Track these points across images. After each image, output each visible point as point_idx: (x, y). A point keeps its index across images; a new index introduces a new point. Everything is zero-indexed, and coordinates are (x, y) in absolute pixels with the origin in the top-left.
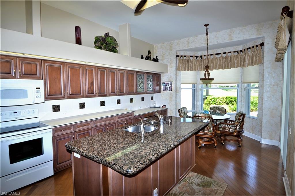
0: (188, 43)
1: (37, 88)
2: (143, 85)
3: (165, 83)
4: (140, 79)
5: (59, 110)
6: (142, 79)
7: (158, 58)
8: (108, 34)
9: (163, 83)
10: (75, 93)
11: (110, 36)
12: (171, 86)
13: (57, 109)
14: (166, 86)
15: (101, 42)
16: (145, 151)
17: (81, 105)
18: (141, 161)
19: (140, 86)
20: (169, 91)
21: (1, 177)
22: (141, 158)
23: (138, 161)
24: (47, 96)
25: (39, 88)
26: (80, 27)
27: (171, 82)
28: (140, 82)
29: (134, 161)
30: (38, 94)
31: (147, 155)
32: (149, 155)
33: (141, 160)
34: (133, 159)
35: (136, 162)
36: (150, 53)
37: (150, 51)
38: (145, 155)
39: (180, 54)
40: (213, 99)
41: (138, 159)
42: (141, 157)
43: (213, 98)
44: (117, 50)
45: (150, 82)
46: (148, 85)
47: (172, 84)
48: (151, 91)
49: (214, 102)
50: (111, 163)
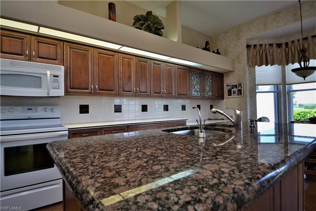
0: (265, 24)
1: (54, 76)
2: (199, 86)
3: (230, 85)
4: (195, 78)
5: (87, 112)
6: (197, 79)
7: (219, 51)
8: (150, 13)
9: (227, 86)
10: (105, 89)
11: (153, 16)
12: (240, 89)
13: (85, 110)
14: (232, 90)
15: (141, 22)
16: (213, 169)
17: (116, 107)
18: (200, 201)
19: (194, 87)
20: (237, 96)
21: (1, 192)
22: (201, 190)
23: (188, 199)
24: (69, 88)
25: (58, 77)
26: (114, 4)
27: (240, 83)
28: (195, 83)
29: (173, 198)
30: (56, 85)
31: (224, 180)
32: (228, 180)
33: (202, 198)
34: (170, 189)
35: (177, 203)
36: (209, 44)
37: (208, 42)
38: (215, 181)
39: (252, 43)
40: (302, 114)
41: (186, 190)
42: (200, 184)
43: (302, 112)
44: (162, 32)
45: (208, 84)
46: (206, 87)
47: (242, 85)
48: (210, 95)
49: (304, 117)
50: (85, 195)
